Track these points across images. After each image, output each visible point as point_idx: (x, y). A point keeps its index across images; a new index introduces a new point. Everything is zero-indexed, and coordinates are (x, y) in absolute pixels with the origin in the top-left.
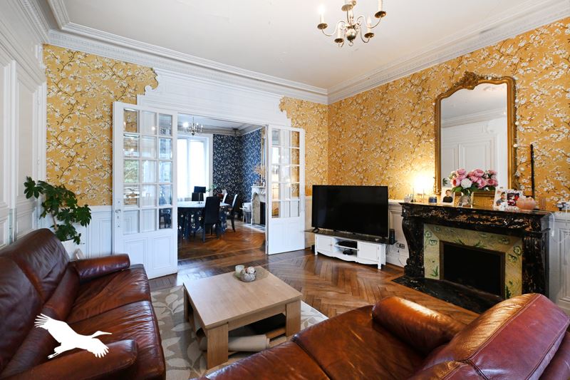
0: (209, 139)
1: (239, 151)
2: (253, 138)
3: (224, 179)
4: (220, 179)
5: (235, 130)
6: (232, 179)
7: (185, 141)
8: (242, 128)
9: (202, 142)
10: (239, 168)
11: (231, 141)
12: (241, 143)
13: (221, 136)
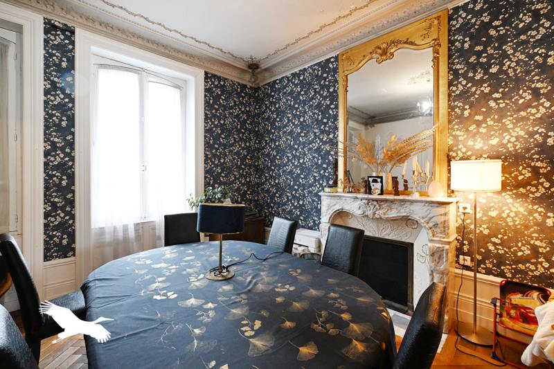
0: (194, 81)
1: (255, 118)
2: (302, 84)
3: (226, 176)
4: (219, 174)
5: (253, 67)
6: (241, 175)
7: (133, 78)
8: (263, 66)
9: (177, 87)
10: (255, 153)
11: (239, 95)
12: (259, 101)
13: (219, 79)
